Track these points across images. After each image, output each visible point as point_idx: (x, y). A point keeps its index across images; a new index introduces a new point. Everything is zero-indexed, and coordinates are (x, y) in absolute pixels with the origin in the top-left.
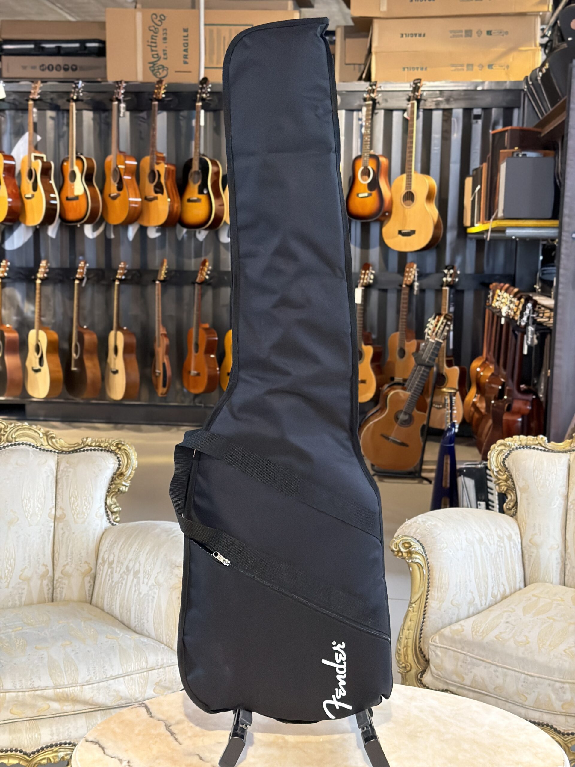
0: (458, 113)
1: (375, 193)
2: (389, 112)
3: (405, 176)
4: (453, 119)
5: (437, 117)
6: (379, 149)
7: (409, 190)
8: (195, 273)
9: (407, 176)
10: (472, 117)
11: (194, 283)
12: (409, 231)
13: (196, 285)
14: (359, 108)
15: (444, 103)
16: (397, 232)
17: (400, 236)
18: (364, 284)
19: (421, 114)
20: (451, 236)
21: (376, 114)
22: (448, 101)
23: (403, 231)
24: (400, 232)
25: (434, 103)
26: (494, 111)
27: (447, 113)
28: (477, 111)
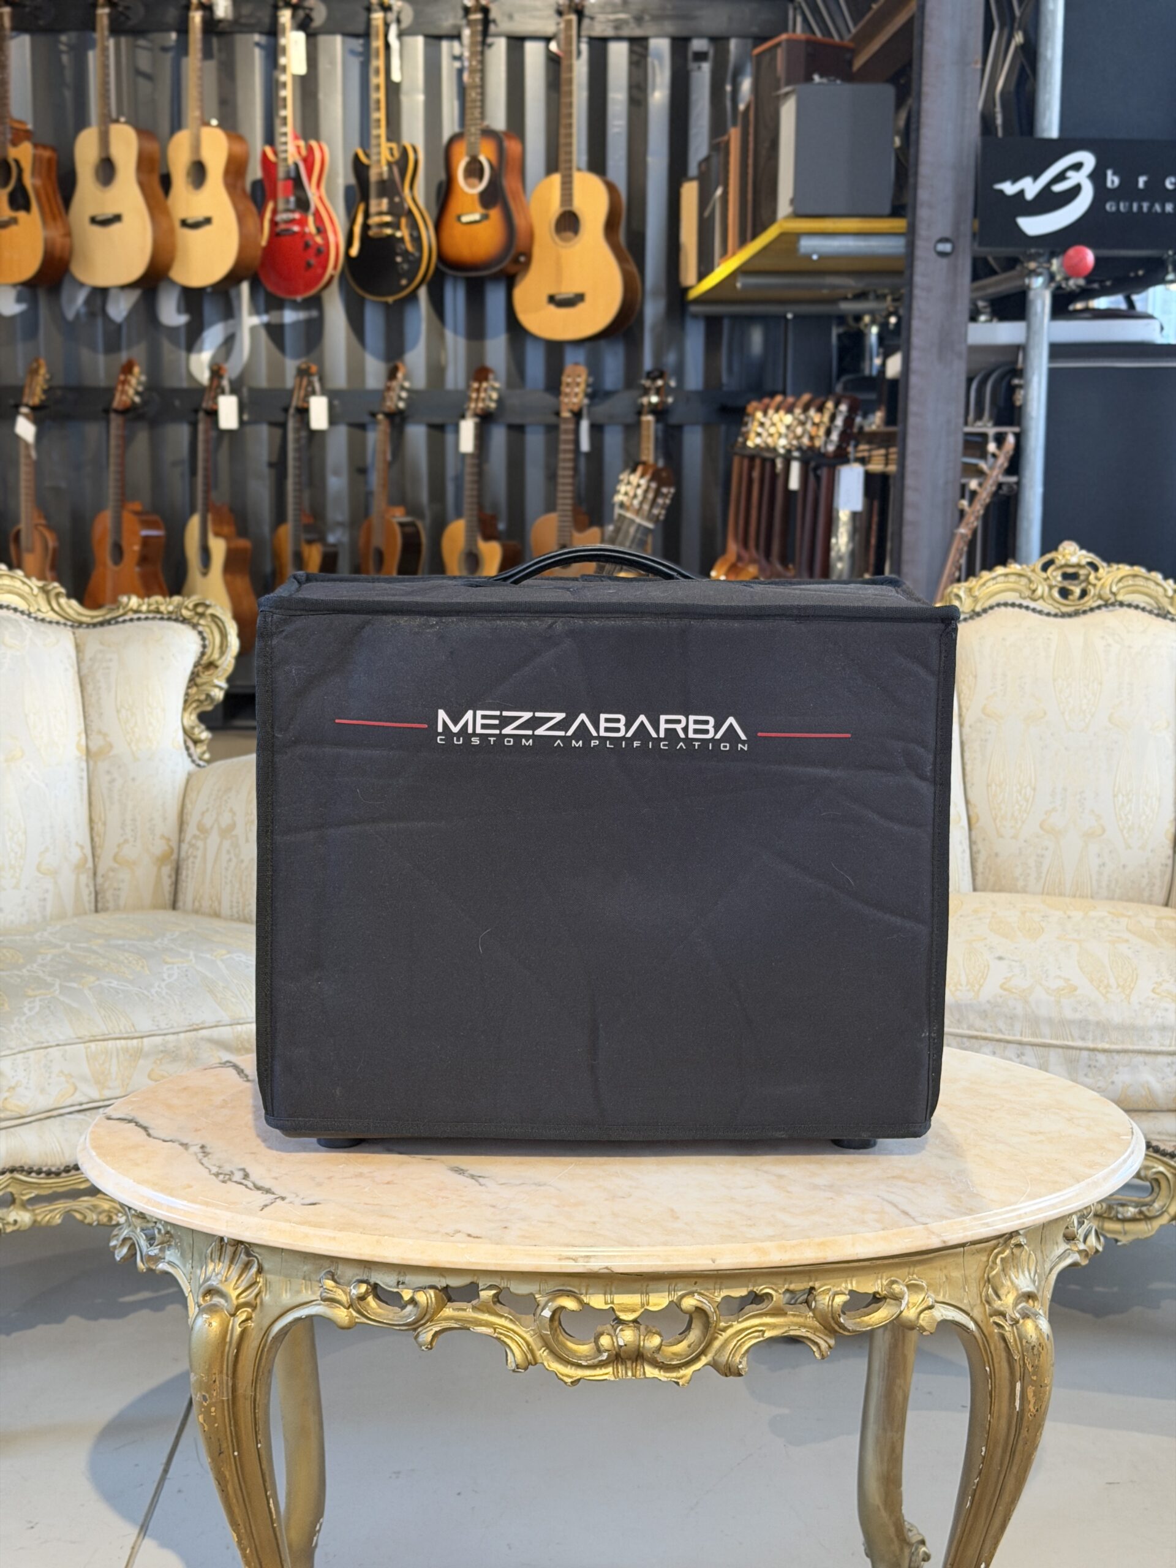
0: (660, 46)
1: (495, 213)
2: (516, 42)
3: (556, 178)
4: (650, 60)
5: (618, 54)
6: (498, 119)
7: (567, 208)
8: (110, 392)
9: (563, 177)
10: (690, 55)
11: (107, 411)
12: (571, 295)
13: (113, 416)
14: (455, 33)
15: (632, 24)
16: (544, 299)
17: (552, 308)
18: (479, 411)
19: (584, 47)
20: (653, 310)
21: (490, 46)
22: (639, 20)
23: (558, 297)
24: (552, 299)
25: (611, 24)
26: (733, 44)
27: (639, 46)
28: (699, 45)
